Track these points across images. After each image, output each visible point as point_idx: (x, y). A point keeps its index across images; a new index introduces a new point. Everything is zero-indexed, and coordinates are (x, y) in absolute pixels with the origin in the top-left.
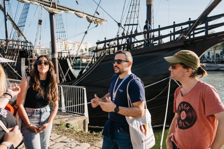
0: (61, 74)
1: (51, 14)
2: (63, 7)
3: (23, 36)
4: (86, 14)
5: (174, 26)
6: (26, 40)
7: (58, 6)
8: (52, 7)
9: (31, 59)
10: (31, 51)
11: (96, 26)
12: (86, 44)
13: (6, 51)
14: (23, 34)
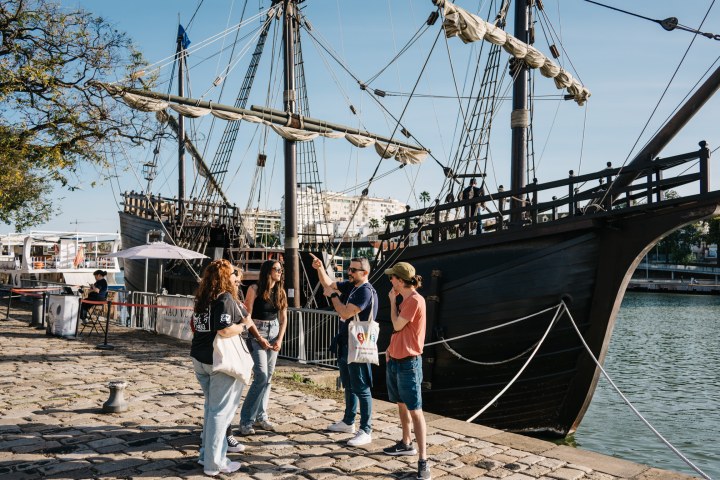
0: (306, 289)
1: (289, 143)
2: (318, 124)
3: (222, 194)
4: (374, 138)
5: (571, 181)
6: (227, 204)
7: (305, 121)
8: (290, 126)
9: (237, 250)
10: (237, 229)
11: (401, 167)
12: (387, 204)
13: (179, 229)
14: (223, 190)
